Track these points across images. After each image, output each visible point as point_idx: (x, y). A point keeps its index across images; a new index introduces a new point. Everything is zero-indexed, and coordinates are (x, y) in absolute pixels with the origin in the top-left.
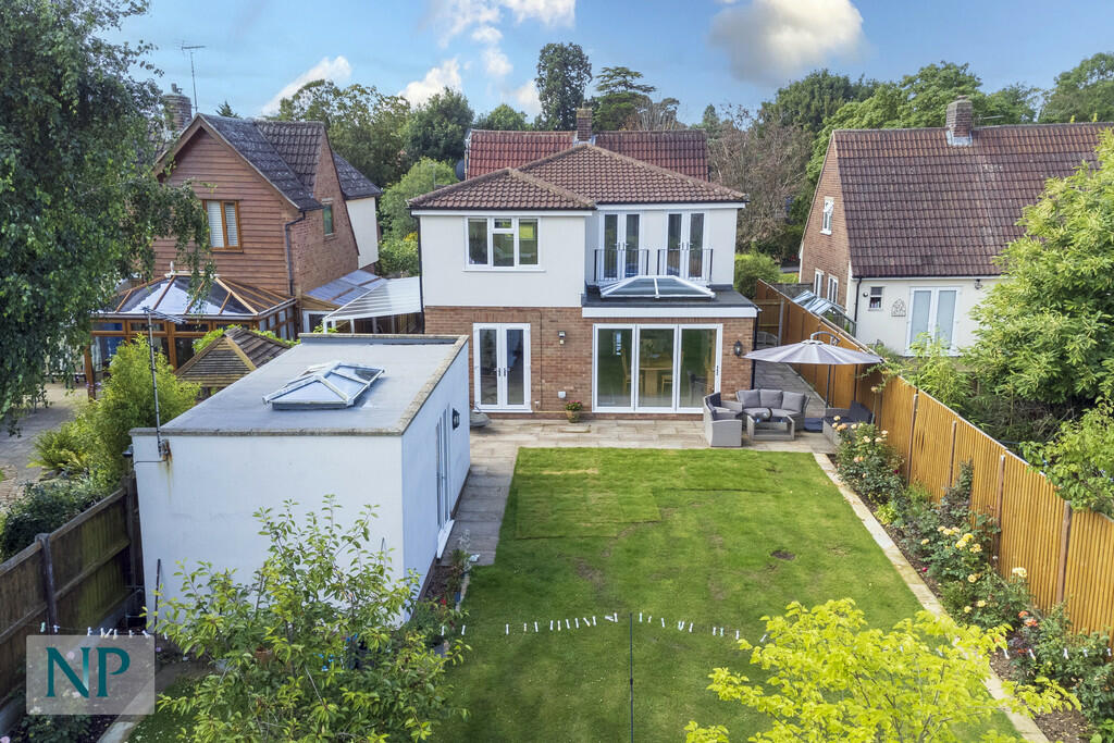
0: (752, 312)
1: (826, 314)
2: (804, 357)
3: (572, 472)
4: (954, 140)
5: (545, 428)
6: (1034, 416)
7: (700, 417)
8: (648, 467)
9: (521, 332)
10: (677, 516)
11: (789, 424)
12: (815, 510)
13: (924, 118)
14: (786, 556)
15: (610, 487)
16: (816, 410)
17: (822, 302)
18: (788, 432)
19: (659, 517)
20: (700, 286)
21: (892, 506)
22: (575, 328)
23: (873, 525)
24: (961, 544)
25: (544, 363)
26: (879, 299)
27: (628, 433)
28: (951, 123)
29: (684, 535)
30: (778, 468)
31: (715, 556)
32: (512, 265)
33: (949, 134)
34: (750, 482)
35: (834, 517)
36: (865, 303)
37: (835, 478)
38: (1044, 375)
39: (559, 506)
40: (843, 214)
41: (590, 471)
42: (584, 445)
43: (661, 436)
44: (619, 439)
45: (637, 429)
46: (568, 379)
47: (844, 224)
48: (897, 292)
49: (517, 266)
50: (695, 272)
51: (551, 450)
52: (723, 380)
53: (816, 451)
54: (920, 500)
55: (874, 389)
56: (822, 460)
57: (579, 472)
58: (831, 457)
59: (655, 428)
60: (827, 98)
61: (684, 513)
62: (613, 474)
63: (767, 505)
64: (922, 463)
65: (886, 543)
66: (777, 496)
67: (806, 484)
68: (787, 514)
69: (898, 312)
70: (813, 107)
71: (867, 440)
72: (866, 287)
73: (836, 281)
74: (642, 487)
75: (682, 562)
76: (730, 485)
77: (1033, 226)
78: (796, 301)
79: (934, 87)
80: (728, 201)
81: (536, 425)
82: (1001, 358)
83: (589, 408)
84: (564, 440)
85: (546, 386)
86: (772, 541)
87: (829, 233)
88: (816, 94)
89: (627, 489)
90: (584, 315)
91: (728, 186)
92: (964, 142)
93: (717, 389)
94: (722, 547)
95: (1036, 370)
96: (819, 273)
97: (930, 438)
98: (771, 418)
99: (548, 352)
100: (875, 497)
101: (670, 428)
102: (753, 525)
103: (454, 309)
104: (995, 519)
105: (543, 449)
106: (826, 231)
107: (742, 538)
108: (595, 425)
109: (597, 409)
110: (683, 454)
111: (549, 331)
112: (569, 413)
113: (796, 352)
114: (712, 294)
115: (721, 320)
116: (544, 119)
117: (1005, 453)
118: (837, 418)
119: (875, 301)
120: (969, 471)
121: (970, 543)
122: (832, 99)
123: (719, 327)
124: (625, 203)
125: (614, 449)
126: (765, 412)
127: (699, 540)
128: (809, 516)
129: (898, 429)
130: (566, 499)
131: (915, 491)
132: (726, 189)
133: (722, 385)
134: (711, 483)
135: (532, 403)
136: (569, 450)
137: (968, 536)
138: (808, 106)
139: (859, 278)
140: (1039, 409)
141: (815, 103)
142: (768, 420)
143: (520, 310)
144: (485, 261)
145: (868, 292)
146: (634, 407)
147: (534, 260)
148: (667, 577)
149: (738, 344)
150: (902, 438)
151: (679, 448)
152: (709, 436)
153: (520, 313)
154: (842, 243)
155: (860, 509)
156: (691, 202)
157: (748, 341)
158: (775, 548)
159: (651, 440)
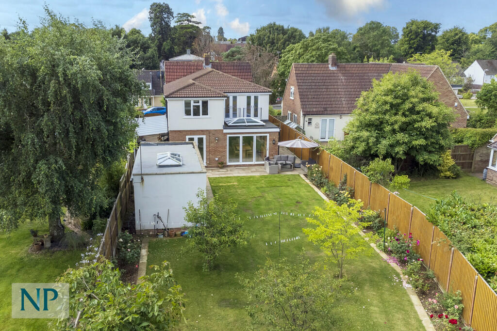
0: (278, 130)
1: (296, 128)
2: (297, 145)
3: (229, 184)
4: (331, 68)
5: (213, 171)
6: (361, 160)
7: (263, 165)
8: (252, 181)
9: (202, 138)
10: (266, 195)
11: (291, 166)
12: (304, 190)
13: (318, 53)
14: (299, 203)
15: (243, 188)
16: (298, 161)
17: (294, 124)
18: (291, 168)
19: (261, 195)
20: (258, 121)
21: (325, 188)
22: (221, 136)
23: (320, 193)
24: (346, 195)
25: (210, 149)
26: (311, 122)
27: (241, 171)
28: (330, 62)
29: (270, 199)
30: (291, 179)
31: (281, 204)
32: (199, 115)
33: (330, 66)
34: (284, 184)
35: (310, 192)
36: (306, 123)
37: (308, 181)
38: (363, 149)
39: (230, 194)
40: (298, 93)
41: (235, 183)
42: (229, 176)
43: (252, 172)
44: (239, 173)
45: (243, 169)
46: (219, 154)
47: (298, 96)
48: (316, 120)
49: (201, 116)
50: (256, 115)
51: (219, 178)
52: (269, 152)
53: (300, 173)
54: (332, 186)
55: (318, 154)
56: (302, 176)
57: (231, 184)
58: (306, 175)
59: (249, 169)
60: (276, 34)
61: (268, 194)
62: (242, 184)
63: (291, 190)
64: (332, 175)
65: (324, 197)
66: (293, 187)
67: (300, 183)
68: (297, 192)
69: (317, 127)
70: (270, 37)
71: (317, 169)
72: (307, 119)
73: (296, 116)
74: (253, 187)
75: (272, 206)
76: (279, 185)
77: (359, 105)
78: (285, 123)
79: (320, 42)
80: (266, 92)
81: (209, 170)
82: (352, 144)
83: (226, 163)
84: (222, 174)
85: (211, 156)
86: (294, 199)
87: (293, 99)
88: (272, 32)
89: (248, 188)
90: (224, 132)
91: (266, 87)
92: (334, 68)
93: (268, 156)
94: (282, 202)
95: (361, 147)
96: (289, 112)
97: (334, 168)
98: (286, 164)
99: (212, 145)
100: (320, 185)
101: (254, 169)
102: (289, 196)
103: (180, 131)
104: (353, 188)
105: (216, 178)
106: (292, 98)
107: (286, 199)
108: (229, 169)
109: (228, 164)
110: (261, 177)
111: (212, 138)
112: (220, 165)
113: (295, 143)
114: (264, 124)
115: (268, 133)
116: (153, 35)
117: (355, 170)
118: (307, 163)
119: (309, 123)
120: (346, 176)
121: (348, 195)
122: (278, 35)
123: (268, 135)
124: (232, 92)
125: (239, 176)
126: (284, 162)
127: (274, 200)
128: (303, 192)
129: (325, 166)
130: (231, 192)
131: (331, 184)
132: (265, 88)
133: (269, 154)
134: (273, 185)
135: (206, 163)
136: (225, 177)
137: (347, 193)
138: (269, 37)
139: (305, 115)
140: (362, 158)
141: (271, 36)
142: (285, 165)
143: (202, 131)
144: (190, 115)
145: (307, 120)
146: (241, 162)
147: (207, 114)
148: (270, 210)
149: (274, 140)
150: (326, 168)
151: (259, 175)
152: (268, 170)
153: (202, 132)
154: (298, 103)
155: (316, 189)
156: (254, 92)
157: (277, 139)
158: (296, 201)
159: (249, 173)
